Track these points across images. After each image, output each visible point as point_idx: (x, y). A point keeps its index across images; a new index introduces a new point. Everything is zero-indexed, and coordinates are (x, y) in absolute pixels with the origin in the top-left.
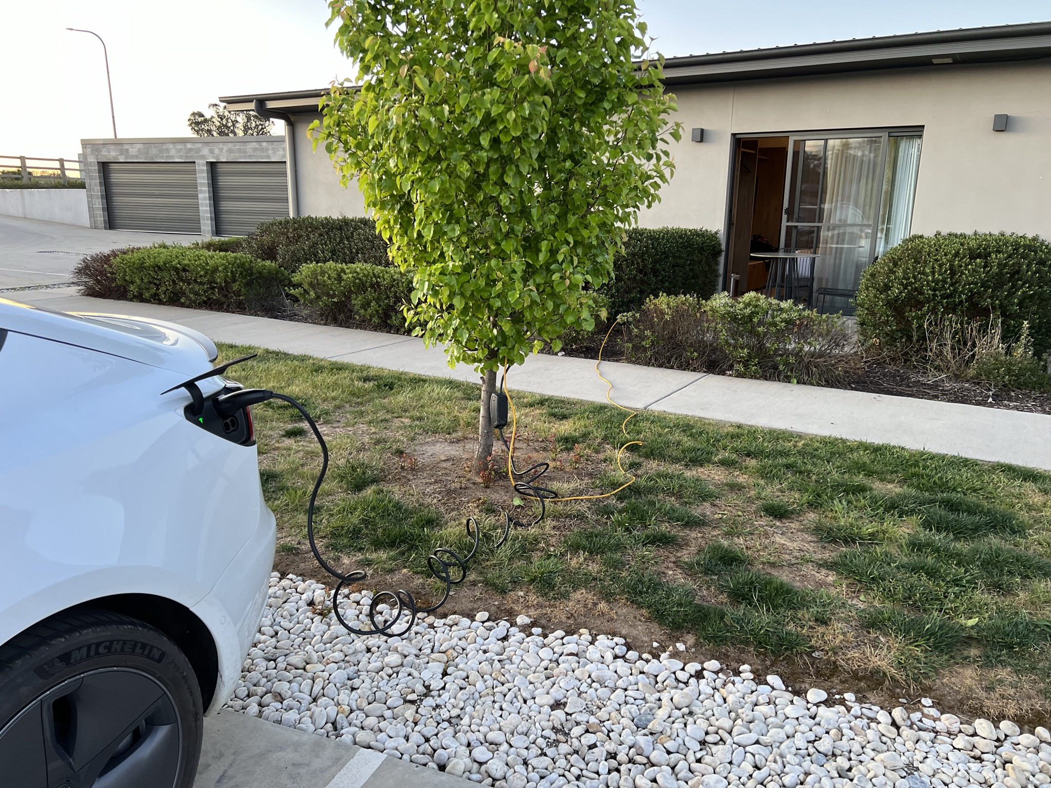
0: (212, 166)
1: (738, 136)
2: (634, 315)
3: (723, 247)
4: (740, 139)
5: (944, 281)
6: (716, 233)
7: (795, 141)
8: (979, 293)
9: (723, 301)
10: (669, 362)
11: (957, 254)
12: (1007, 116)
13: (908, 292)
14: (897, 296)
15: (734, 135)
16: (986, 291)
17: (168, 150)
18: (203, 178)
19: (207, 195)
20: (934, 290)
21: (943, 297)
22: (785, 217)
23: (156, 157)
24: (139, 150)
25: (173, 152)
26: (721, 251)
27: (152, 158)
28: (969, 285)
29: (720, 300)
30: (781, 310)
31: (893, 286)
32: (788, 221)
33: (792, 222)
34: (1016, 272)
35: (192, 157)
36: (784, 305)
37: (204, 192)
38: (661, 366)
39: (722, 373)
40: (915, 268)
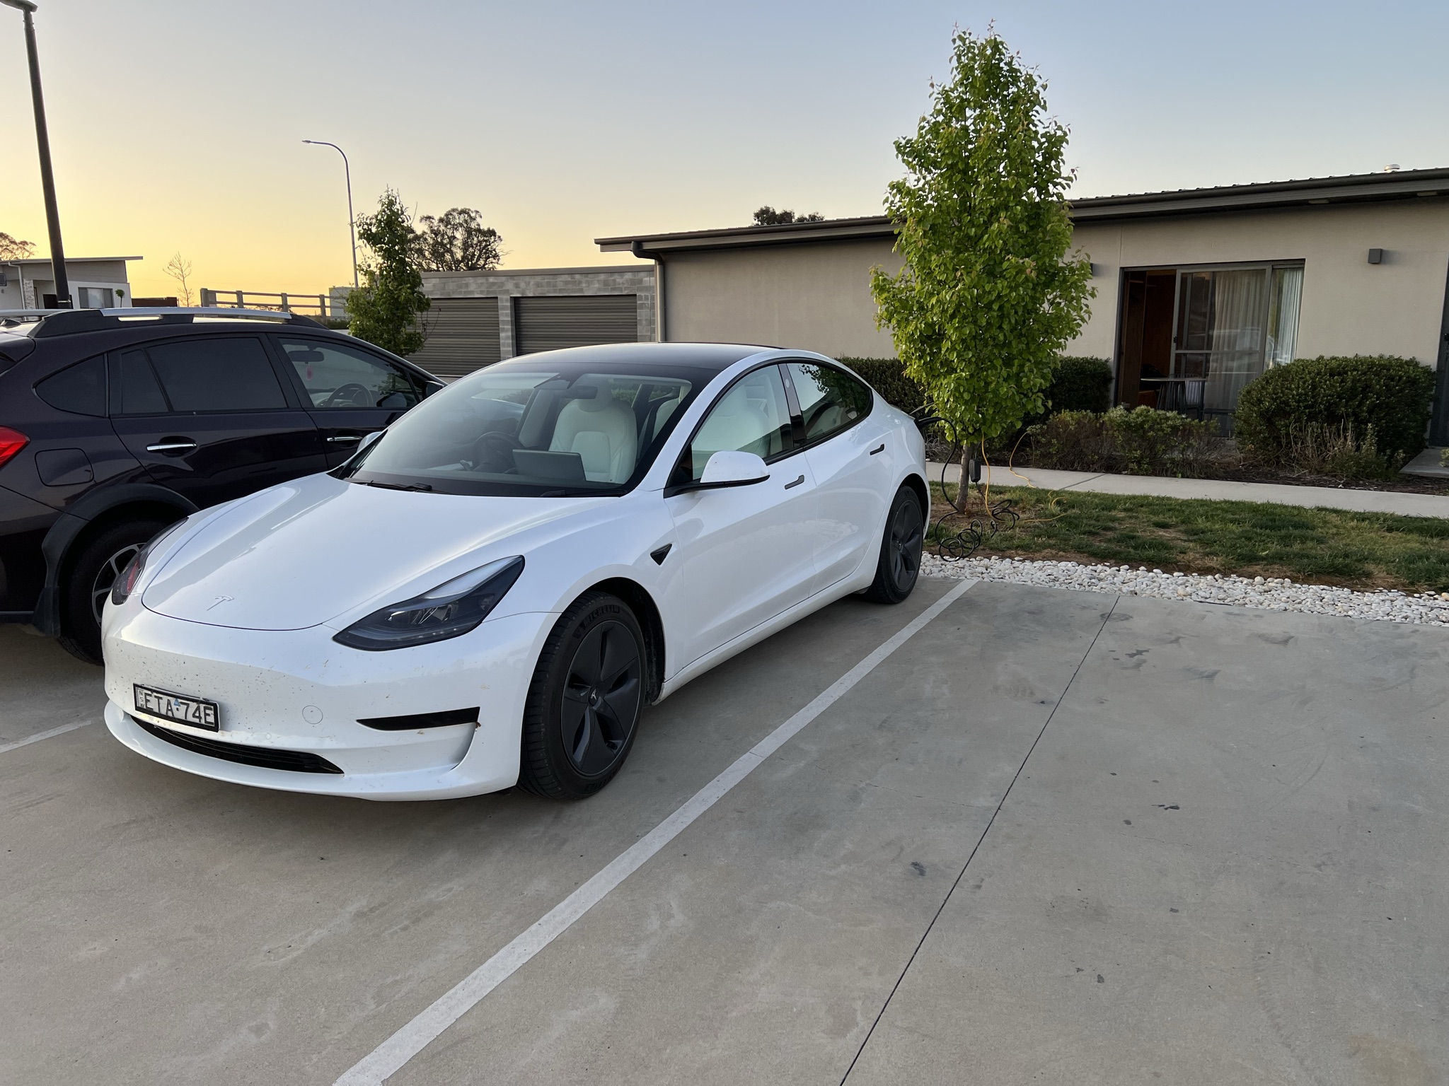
0: (516, 301)
1: (1125, 270)
2: (1041, 428)
3: (1114, 375)
4: (1128, 272)
5: (1306, 394)
6: (1107, 361)
7: (1182, 274)
8: (1335, 403)
9: (1119, 413)
10: (1072, 466)
11: (1319, 373)
12: (1381, 250)
13: (1277, 404)
14: (1268, 408)
15: (1122, 268)
16: (1340, 400)
17: (467, 285)
18: (505, 315)
19: (510, 334)
20: (1299, 402)
21: (1306, 407)
22: (1174, 345)
23: (453, 293)
24: (434, 285)
25: (472, 287)
26: (1110, 379)
27: (449, 293)
28: (1327, 397)
29: (1116, 413)
30: (1167, 419)
31: (1264, 400)
32: (1177, 349)
33: (1181, 349)
34: (1367, 388)
35: (494, 292)
36: (1169, 414)
37: (507, 331)
38: (1065, 469)
39: (1119, 473)
40: (1283, 385)
